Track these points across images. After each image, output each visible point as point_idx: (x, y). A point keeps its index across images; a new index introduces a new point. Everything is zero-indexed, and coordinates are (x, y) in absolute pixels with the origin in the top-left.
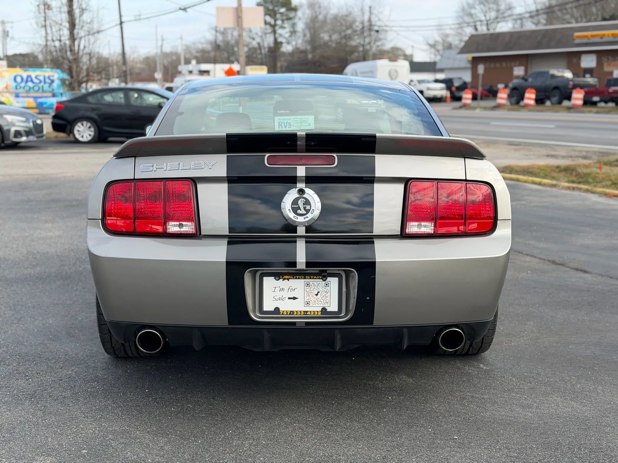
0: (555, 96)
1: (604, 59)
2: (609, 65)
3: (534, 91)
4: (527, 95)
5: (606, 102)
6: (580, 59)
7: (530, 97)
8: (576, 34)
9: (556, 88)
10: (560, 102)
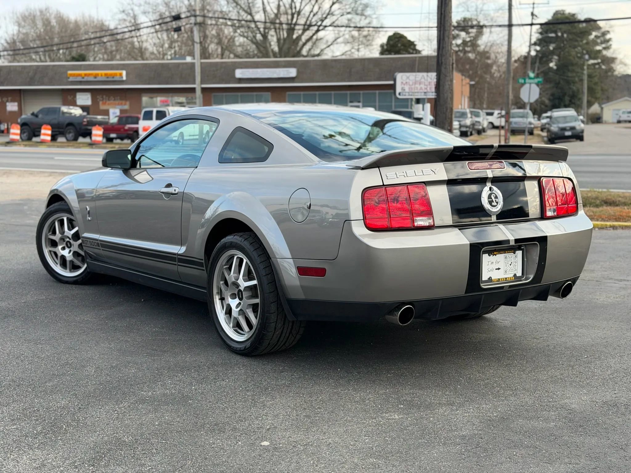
0: (70, 133)
1: (99, 97)
2: (104, 104)
3: (49, 127)
4: (43, 131)
5: (122, 139)
6: (75, 97)
7: (46, 133)
8: (70, 72)
9: (70, 124)
10: (76, 139)
